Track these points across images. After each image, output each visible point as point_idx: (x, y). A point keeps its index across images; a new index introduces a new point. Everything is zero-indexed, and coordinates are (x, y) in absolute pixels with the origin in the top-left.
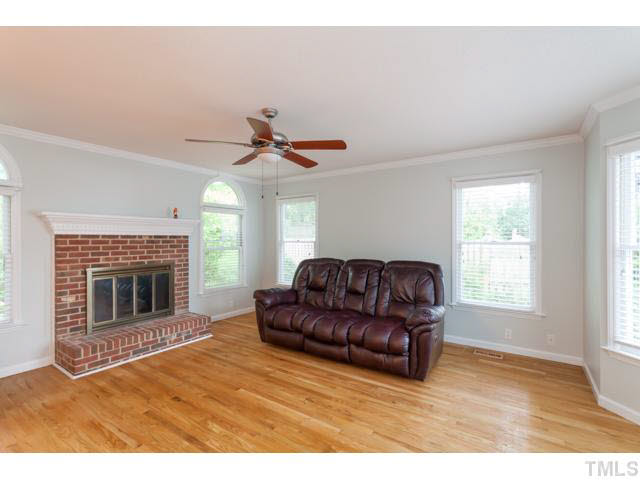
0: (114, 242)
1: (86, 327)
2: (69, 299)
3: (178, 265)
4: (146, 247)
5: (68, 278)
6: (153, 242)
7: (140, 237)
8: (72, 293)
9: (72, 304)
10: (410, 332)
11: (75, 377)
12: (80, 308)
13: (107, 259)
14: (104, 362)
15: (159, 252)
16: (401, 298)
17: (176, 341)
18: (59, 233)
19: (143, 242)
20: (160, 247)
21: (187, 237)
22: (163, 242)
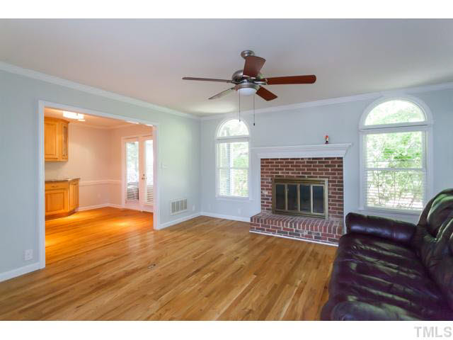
0: (286, 163)
1: (272, 210)
2: (266, 193)
3: (334, 181)
4: (306, 166)
5: (265, 181)
6: (311, 162)
7: (302, 159)
8: (267, 189)
11: (250, 231)
12: (270, 198)
13: (283, 173)
15: (316, 170)
18: (262, 158)
19: (304, 162)
20: (317, 166)
21: (342, 158)
22: (319, 162)
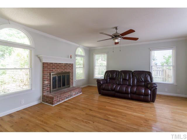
0: (57, 65)
1: (50, 91)
2: (46, 82)
3: (71, 72)
4: (64, 67)
5: (46, 76)
8: (47, 80)
9: (47, 84)
10: (150, 89)
11: (53, 106)
12: (49, 85)
13: (55, 70)
14: (59, 101)
15: (67, 68)
16: (140, 81)
17: (75, 95)
18: (44, 62)
19: (63, 65)
21: (73, 64)
22: (68, 65)
